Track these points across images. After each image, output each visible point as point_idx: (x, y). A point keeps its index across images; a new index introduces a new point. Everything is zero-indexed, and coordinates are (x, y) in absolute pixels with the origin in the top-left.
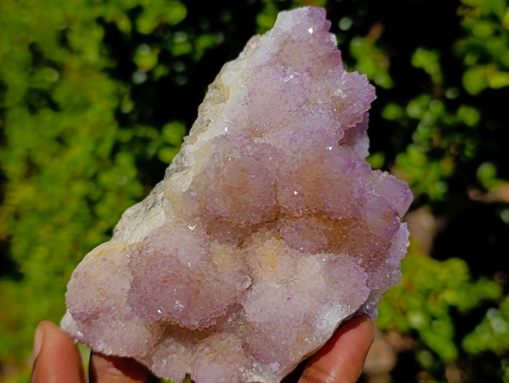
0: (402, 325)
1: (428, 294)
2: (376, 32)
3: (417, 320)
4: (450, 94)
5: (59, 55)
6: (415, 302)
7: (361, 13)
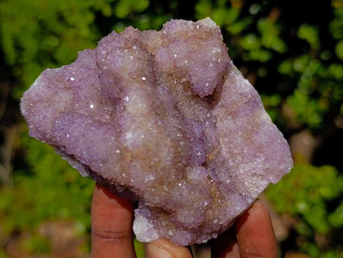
0: (292, 210)
1: (309, 190)
2: (274, 15)
3: (302, 207)
4: (324, 56)
5: (59, 28)
6: (301, 195)
7: (265, 3)
